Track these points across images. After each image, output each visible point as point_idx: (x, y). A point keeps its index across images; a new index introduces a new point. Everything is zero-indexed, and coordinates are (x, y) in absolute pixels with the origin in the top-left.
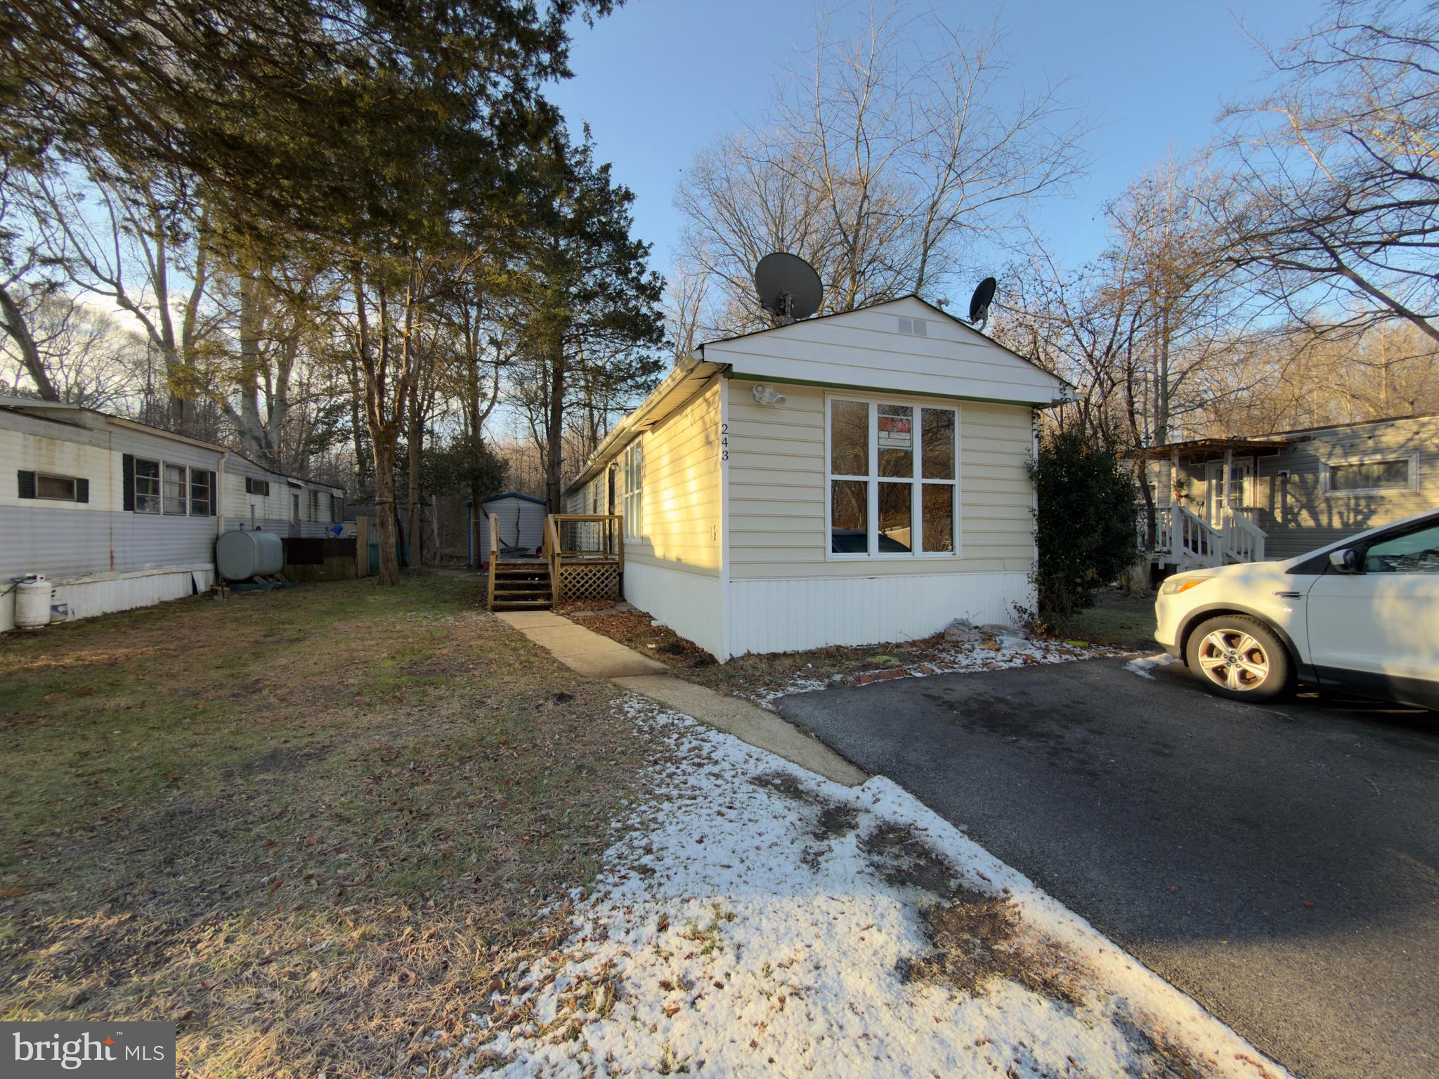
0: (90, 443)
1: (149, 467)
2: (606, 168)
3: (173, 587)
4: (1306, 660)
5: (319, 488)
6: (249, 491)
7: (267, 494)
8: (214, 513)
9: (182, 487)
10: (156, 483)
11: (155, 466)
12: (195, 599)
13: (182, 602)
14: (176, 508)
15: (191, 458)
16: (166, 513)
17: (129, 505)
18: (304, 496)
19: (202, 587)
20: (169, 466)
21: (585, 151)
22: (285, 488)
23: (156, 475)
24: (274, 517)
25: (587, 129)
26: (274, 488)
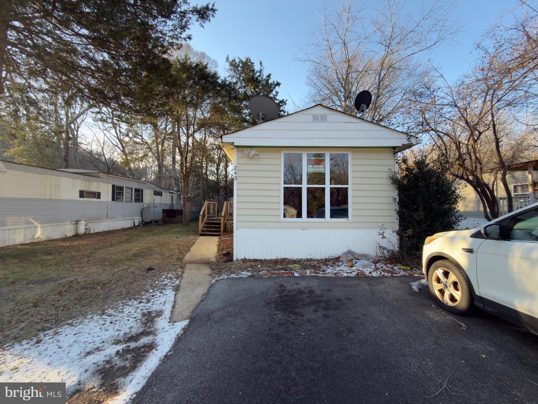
0: (102, 182)
1: (121, 188)
2: (269, 76)
3: (128, 224)
4: (477, 293)
5: (181, 193)
6: (155, 194)
7: (161, 195)
8: (142, 201)
9: (132, 194)
10: (123, 193)
11: (123, 188)
12: (134, 227)
13: (130, 229)
14: (130, 199)
15: (135, 185)
16: (126, 202)
17: (113, 199)
18: (175, 196)
19: (137, 224)
20: (127, 188)
21: (261, 71)
22: (168, 194)
23: (123, 191)
24: (164, 203)
25: (261, 63)
26: (164, 194)
